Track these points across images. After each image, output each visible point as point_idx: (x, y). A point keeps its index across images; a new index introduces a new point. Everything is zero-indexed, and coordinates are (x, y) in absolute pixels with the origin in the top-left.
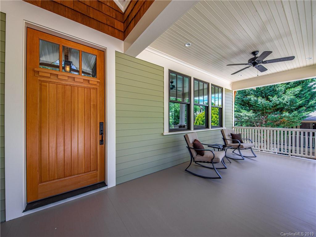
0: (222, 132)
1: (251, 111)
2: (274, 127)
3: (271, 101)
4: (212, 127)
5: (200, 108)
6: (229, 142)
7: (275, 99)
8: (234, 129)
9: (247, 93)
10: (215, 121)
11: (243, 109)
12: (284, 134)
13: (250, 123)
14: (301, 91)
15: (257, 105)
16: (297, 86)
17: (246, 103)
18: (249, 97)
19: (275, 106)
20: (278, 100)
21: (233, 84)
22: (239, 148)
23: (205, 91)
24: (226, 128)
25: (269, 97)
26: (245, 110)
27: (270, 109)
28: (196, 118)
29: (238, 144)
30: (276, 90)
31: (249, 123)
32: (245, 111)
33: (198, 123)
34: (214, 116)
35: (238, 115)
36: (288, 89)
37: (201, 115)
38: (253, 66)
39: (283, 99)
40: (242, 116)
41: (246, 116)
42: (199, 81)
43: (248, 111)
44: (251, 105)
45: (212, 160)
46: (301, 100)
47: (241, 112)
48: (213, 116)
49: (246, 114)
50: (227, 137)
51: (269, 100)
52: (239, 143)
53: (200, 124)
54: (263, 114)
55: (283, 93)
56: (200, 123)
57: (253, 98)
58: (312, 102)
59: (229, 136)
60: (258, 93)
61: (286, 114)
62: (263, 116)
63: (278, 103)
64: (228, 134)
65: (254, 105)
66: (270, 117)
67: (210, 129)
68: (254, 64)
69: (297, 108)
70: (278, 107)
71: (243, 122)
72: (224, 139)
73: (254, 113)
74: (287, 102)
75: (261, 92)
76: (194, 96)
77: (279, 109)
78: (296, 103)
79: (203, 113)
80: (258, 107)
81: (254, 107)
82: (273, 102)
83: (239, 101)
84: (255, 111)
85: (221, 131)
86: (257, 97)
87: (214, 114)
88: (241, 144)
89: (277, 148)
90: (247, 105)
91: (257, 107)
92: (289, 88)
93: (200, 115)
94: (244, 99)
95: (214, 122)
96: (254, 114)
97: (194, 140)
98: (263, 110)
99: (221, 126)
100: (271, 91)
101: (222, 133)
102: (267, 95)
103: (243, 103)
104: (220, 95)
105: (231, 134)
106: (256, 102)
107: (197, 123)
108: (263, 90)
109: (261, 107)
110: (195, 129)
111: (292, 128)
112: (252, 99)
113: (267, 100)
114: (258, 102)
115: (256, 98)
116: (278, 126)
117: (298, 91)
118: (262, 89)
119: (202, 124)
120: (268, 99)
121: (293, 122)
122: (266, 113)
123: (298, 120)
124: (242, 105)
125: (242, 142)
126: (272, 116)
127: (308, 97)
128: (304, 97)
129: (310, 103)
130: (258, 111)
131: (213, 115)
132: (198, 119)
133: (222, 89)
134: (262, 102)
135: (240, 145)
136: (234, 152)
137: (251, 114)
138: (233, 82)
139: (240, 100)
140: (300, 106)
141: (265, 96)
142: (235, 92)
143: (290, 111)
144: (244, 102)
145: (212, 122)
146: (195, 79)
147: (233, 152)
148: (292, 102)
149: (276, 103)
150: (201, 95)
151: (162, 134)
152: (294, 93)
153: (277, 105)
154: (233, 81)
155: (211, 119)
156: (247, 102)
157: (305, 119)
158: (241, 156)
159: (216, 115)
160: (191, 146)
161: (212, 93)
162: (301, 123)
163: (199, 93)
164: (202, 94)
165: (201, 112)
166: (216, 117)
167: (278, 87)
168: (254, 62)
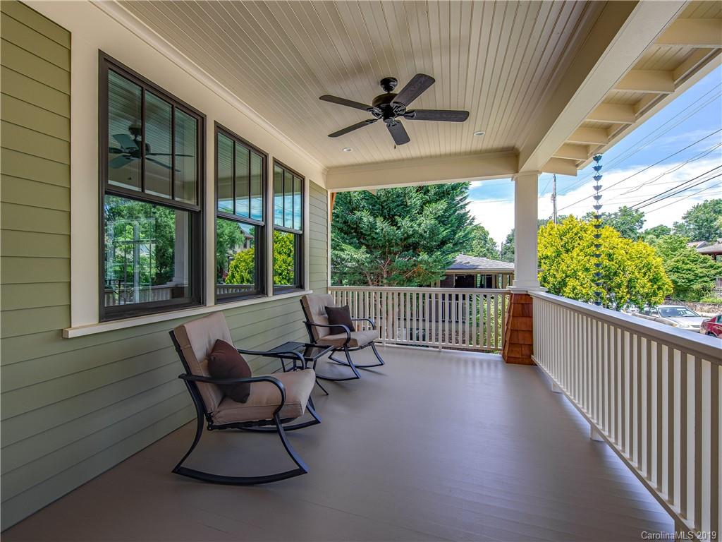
0: (304, 302)
1: (364, 248)
2: (402, 285)
3: (399, 228)
4: (277, 290)
5: (244, 239)
6: (321, 333)
7: (405, 223)
8: (330, 292)
9: (354, 206)
10: (283, 271)
11: (346, 243)
12: (418, 298)
13: (360, 277)
14: (446, 211)
15: (375, 236)
16: (439, 200)
17: (353, 229)
18: (358, 213)
19: (405, 239)
20: (412, 227)
21: (330, 171)
22: (347, 346)
23: (256, 185)
24: (311, 292)
25: (396, 217)
26: (350, 244)
27: (397, 244)
28: (232, 262)
29: (344, 336)
30: (406, 205)
31: (357, 277)
32: (350, 247)
33: (237, 277)
34: (280, 258)
35: (336, 256)
36: (427, 205)
37: (246, 254)
38: (384, 120)
39: (419, 225)
40: (343, 259)
41: (352, 259)
42: (236, 139)
43: (358, 247)
44: (361, 232)
45: (276, 412)
46: (446, 230)
47: (342, 250)
48: (278, 259)
49: (353, 254)
50: (317, 320)
51: (396, 225)
52: (345, 331)
53: (242, 282)
54: (383, 256)
55: (418, 212)
56: (242, 278)
57: (366, 217)
58: (460, 234)
59: (321, 314)
60: (374, 206)
61: (424, 256)
62: (384, 259)
63: (411, 233)
64: (320, 309)
65: (369, 235)
66: (397, 262)
67: (271, 297)
68: (388, 113)
69: (438, 245)
70: (410, 241)
71: (345, 273)
72: (309, 325)
73: (367, 252)
74: (425, 232)
75: (382, 205)
76: (218, 197)
77: (411, 245)
78: (438, 235)
79: (251, 250)
80: (376, 239)
81: (367, 238)
82: (402, 230)
83: (338, 222)
84: (370, 250)
85: (301, 300)
86: (375, 216)
87: (280, 253)
88: (353, 335)
89: (405, 327)
90: (354, 234)
91: (373, 238)
92: (429, 202)
93: (242, 254)
94: (349, 218)
95: (280, 274)
96: (368, 255)
97: (213, 342)
98: (383, 246)
99: (301, 286)
100: (398, 206)
101: (303, 308)
102: (392, 213)
103: (345, 228)
104: (298, 198)
105: (326, 307)
106: (373, 227)
107: (233, 276)
108: (385, 201)
109: (381, 240)
110: (219, 300)
111: (429, 286)
112: (365, 220)
113: (392, 225)
114: (376, 229)
115: (371, 219)
116: (409, 281)
117: (442, 209)
118: (383, 199)
119: (248, 281)
120: (394, 223)
121: (433, 273)
122: (390, 253)
123: (440, 269)
124: (345, 234)
125: (352, 330)
126: (400, 261)
127: (454, 223)
128: (449, 224)
129: (457, 236)
130: (375, 248)
131: (278, 256)
132: (236, 267)
133: (303, 180)
134: (382, 229)
135: (349, 339)
136: (333, 357)
137: (361, 255)
138: (328, 168)
139: (340, 220)
140: (443, 243)
141: (389, 215)
142: (333, 194)
143: (430, 251)
144: (349, 226)
145: (275, 273)
146: (219, 128)
147: (330, 358)
148: (433, 232)
149: (407, 233)
150: (242, 195)
151: (61, 335)
152: (436, 214)
153: (409, 237)
154: (329, 164)
155: (274, 265)
156: (355, 226)
157: (451, 267)
158: (350, 366)
159: (285, 257)
160: (200, 371)
161: (275, 192)
162: (445, 275)
163: (233, 187)
164: (246, 191)
165: (245, 246)
166: (284, 261)
167: (409, 199)
168: (387, 107)
